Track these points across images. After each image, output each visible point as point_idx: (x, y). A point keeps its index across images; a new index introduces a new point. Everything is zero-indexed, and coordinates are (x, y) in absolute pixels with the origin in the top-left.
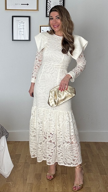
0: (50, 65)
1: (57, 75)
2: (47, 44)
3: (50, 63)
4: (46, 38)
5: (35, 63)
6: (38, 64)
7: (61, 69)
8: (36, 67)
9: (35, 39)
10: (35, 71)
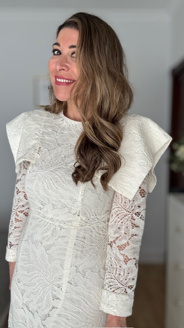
0: (44, 217)
1: (65, 254)
4: (36, 129)
5: (15, 203)
6: (23, 206)
7: (78, 233)
8: (18, 216)
9: (7, 130)
10: (15, 228)
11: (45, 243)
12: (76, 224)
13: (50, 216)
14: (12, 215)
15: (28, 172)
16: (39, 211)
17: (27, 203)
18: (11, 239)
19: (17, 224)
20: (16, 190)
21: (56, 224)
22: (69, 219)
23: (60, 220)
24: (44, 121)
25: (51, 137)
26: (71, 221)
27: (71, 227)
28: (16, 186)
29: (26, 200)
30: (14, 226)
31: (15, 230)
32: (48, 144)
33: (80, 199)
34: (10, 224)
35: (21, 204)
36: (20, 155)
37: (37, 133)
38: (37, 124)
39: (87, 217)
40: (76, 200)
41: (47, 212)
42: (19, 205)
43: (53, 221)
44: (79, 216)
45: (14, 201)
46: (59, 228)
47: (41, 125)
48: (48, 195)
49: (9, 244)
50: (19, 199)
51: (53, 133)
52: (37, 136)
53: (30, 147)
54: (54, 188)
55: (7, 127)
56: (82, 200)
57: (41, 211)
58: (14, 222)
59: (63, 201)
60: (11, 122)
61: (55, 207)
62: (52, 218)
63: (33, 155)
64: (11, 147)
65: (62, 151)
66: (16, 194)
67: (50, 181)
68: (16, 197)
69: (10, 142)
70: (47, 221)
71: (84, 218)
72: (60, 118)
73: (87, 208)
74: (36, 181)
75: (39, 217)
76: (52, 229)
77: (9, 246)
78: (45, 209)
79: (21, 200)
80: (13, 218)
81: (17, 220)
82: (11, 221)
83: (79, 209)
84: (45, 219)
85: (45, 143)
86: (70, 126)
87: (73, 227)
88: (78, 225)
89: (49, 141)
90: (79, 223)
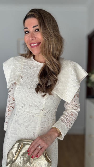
0: (24, 111)
1: (36, 130)
2: (19, 75)
3: (23, 109)
4: (20, 66)
5: (8, 102)
6: (12, 104)
7: (42, 119)
8: (9, 108)
9: (3, 66)
10: (8, 114)
11: (25, 124)
12: (41, 115)
13: (28, 111)
14: (7, 108)
15: (17, 88)
16: (22, 108)
17: (14, 102)
18: (6, 120)
19: (9, 112)
20: (8, 96)
21: (31, 114)
22: (38, 112)
23: (33, 112)
24: (23, 62)
25: (28, 71)
26: (38, 113)
27: (39, 116)
28: (9, 94)
29: (13, 101)
30: (8, 113)
31: (8, 115)
32: (26, 74)
33: (44, 102)
34: (6, 112)
35: (11, 103)
36: (11, 79)
37: (21, 68)
38: (20, 63)
39: (47, 111)
40: (42, 103)
41: (26, 108)
42: (10, 103)
43: (29, 113)
44: (43, 111)
45: (8, 101)
46: (32, 117)
47: (22, 64)
48: (28, 100)
49: (5, 121)
50: (10, 100)
51: (29, 69)
52: (21, 70)
53: (17, 75)
54: (31, 97)
55: (3, 65)
56: (46, 103)
57: (23, 108)
58: (8, 111)
59: (35, 103)
60: (5, 62)
61: (31, 106)
62: (29, 112)
63: (19, 79)
64: (5, 75)
65: (34, 78)
66: (8, 98)
67: (29, 93)
68: (9, 99)
69: (4, 72)
70: (26, 113)
71: (45, 112)
72: (32, 60)
73: (47, 107)
74: (21, 93)
75: (21, 111)
76: (29, 117)
77: (5, 123)
78: (25, 107)
79: (11, 101)
80: (7, 109)
81: (9, 111)
82: (6, 111)
83: (43, 107)
84: (25, 112)
85: (25, 74)
86: (38, 65)
87: (40, 116)
88: (42, 115)
89: (27, 73)
90: (42, 114)
